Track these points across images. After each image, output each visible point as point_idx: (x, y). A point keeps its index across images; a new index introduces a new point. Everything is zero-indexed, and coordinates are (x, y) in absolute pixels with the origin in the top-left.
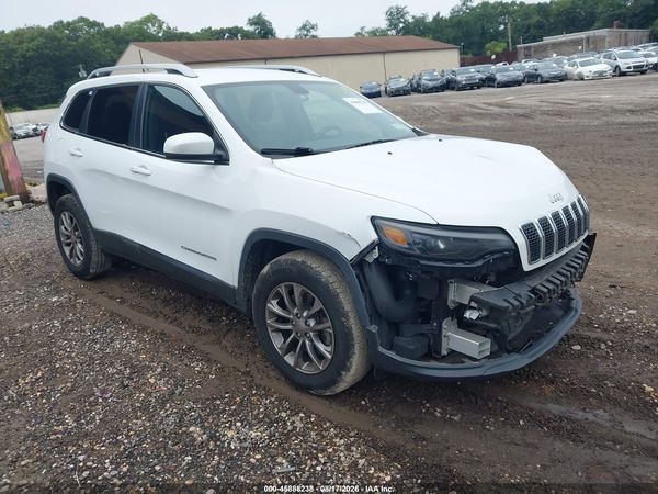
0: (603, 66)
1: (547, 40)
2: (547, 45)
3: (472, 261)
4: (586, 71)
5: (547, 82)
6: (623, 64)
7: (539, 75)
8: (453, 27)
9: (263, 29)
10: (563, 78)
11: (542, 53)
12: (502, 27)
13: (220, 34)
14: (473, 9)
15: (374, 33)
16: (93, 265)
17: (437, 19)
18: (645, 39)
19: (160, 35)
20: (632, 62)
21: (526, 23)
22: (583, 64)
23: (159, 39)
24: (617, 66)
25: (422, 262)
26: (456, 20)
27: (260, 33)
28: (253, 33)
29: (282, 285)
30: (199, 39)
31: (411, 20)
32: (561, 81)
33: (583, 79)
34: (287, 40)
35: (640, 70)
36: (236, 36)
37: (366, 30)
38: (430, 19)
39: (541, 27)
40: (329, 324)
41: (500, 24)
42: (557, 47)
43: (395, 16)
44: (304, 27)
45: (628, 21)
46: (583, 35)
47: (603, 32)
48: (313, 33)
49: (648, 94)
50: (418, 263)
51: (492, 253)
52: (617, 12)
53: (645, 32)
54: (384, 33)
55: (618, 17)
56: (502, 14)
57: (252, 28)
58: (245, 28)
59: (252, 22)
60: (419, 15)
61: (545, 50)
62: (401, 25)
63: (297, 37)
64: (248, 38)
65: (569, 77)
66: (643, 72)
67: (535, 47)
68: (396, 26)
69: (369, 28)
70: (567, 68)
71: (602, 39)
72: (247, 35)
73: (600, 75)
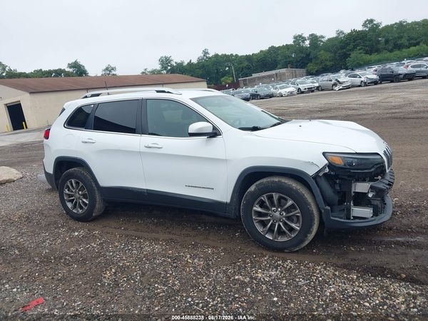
0: (292, 89)
1: (255, 75)
2: (255, 78)
3: (370, 169)
4: (283, 91)
5: (263, 98)
6: (302, 87)
7: (258, 95)
8: (200, 68)
9: (79, 70)
10: (271, 96)
11: (253, 83)
12: (227, 68)
13: (49, 74)
14: (210, 58)
15: (153, 72)
16: (96, 210)
17: (190, 64)
18: (304, 74)
19: (4, 74)
20: (307, 86)
21: (241, 65)
22: (281, 88)
23: (3, 77)
24: (299, 89)
25: (352, 171)
26: (201, 65)
27: (76, 73)
28: (72, 73)
29: (265, 195)
30: (33, 77)
31: (175, 65)
32: (271, 97)
33: (282, 96)
34: (96, 77)
35: (311, 90)
36: (60, 75)
37: (148, 70)
38: (186, 63)
39: (249, 68)
40: (299, 211)
41: (226, 67)
42: (260, 79)
43: (165, 62)
44: (107, 69)
45: (295, 64)
46: (273, 72)
47: (283, 70)
48: (113, 72)
49: (323, 102)
50: (349, 172)
51: (376, 165)
52: (288, 60)
53: (303, 71)
54: (159, 72)
55: (289, 62)
56: (226, 61)
57: (71, 70)
58: (66, 70)
59: (70, 66)
60: (179, 61)
61: (254, 81)
62: (169, 68)
63: (102, 75)
64: (69, 76)
65: (274, 95)
66: (313, 91)
67: (249, 80)
68: (166, 68)
69: (149, 69)
70: (272, 90)
71: (284, 74)
72: (68, 74)
73: (291, 94)
